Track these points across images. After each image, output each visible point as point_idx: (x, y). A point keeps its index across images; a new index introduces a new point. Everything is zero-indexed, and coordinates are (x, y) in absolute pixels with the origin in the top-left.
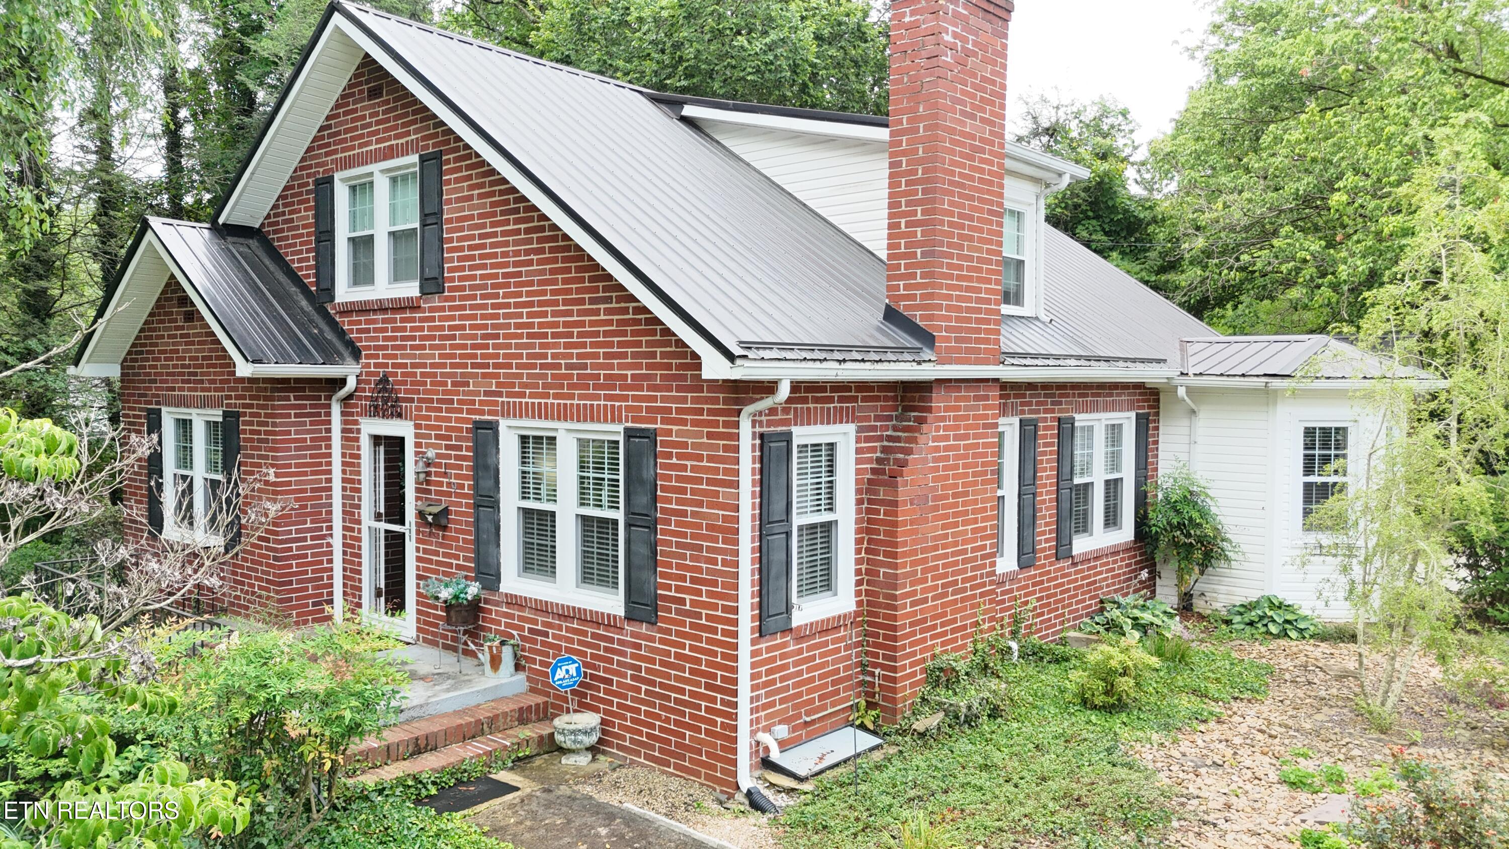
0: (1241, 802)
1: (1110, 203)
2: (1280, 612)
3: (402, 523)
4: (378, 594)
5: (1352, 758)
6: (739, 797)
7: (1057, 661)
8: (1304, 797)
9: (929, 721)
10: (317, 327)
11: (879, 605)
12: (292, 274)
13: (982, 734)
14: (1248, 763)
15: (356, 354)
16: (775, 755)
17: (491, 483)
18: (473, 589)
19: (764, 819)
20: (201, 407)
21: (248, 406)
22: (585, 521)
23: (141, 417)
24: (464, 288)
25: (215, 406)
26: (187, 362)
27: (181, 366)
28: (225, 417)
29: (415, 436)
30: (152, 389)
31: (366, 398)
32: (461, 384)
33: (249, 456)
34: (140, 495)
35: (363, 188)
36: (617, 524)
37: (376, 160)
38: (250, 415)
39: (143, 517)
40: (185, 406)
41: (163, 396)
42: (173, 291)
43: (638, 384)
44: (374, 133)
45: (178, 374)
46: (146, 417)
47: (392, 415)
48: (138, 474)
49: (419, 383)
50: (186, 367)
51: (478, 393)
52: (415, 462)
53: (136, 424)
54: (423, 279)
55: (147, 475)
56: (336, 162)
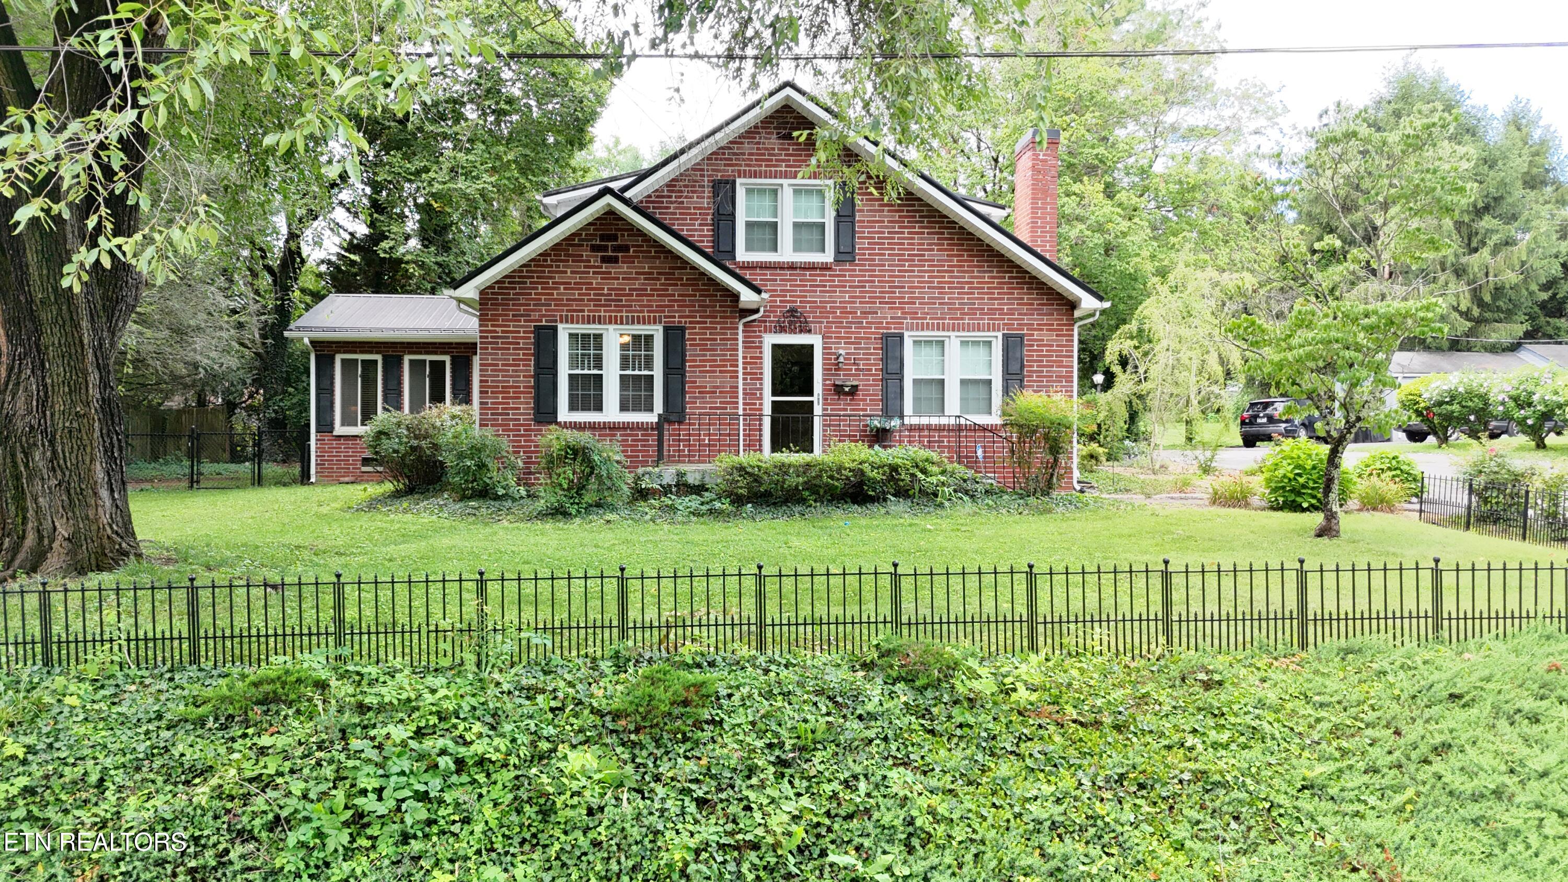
3: (811, 395)
6: (1075, 492)
17: (898, 366)
20: (627, 323)
21: (698, 323)
22: (964, 382)
23: (519, 332)
24: (874, 260)
25: (649, 323)
26: (606, 292)
27: (595, 295)
28: (666, 330)
29: (824, 343)
30: (541, 310)
31: (771, 322)
32: (869, 313)
33: (698, 355)
34: (514, 392)
35: (762, 192)
36: (989, 382)
37: (786, 177)
38: (700, 328)
39: (519, 409)
40: (600, 323)
41: (561, 316)
42: (583, 240)
43: (1011, 312)
44: (783, 161)
45: (589, 300)
46: (531, 332)
47: (801, 331)
48: (511, 376)
49: (829, 312)
50: (603, 295)
51: (886, 318)
52: (824, 359)
53: (508, 338)
54: (838, 252)
55: (530, 376)
56: (739, 171)
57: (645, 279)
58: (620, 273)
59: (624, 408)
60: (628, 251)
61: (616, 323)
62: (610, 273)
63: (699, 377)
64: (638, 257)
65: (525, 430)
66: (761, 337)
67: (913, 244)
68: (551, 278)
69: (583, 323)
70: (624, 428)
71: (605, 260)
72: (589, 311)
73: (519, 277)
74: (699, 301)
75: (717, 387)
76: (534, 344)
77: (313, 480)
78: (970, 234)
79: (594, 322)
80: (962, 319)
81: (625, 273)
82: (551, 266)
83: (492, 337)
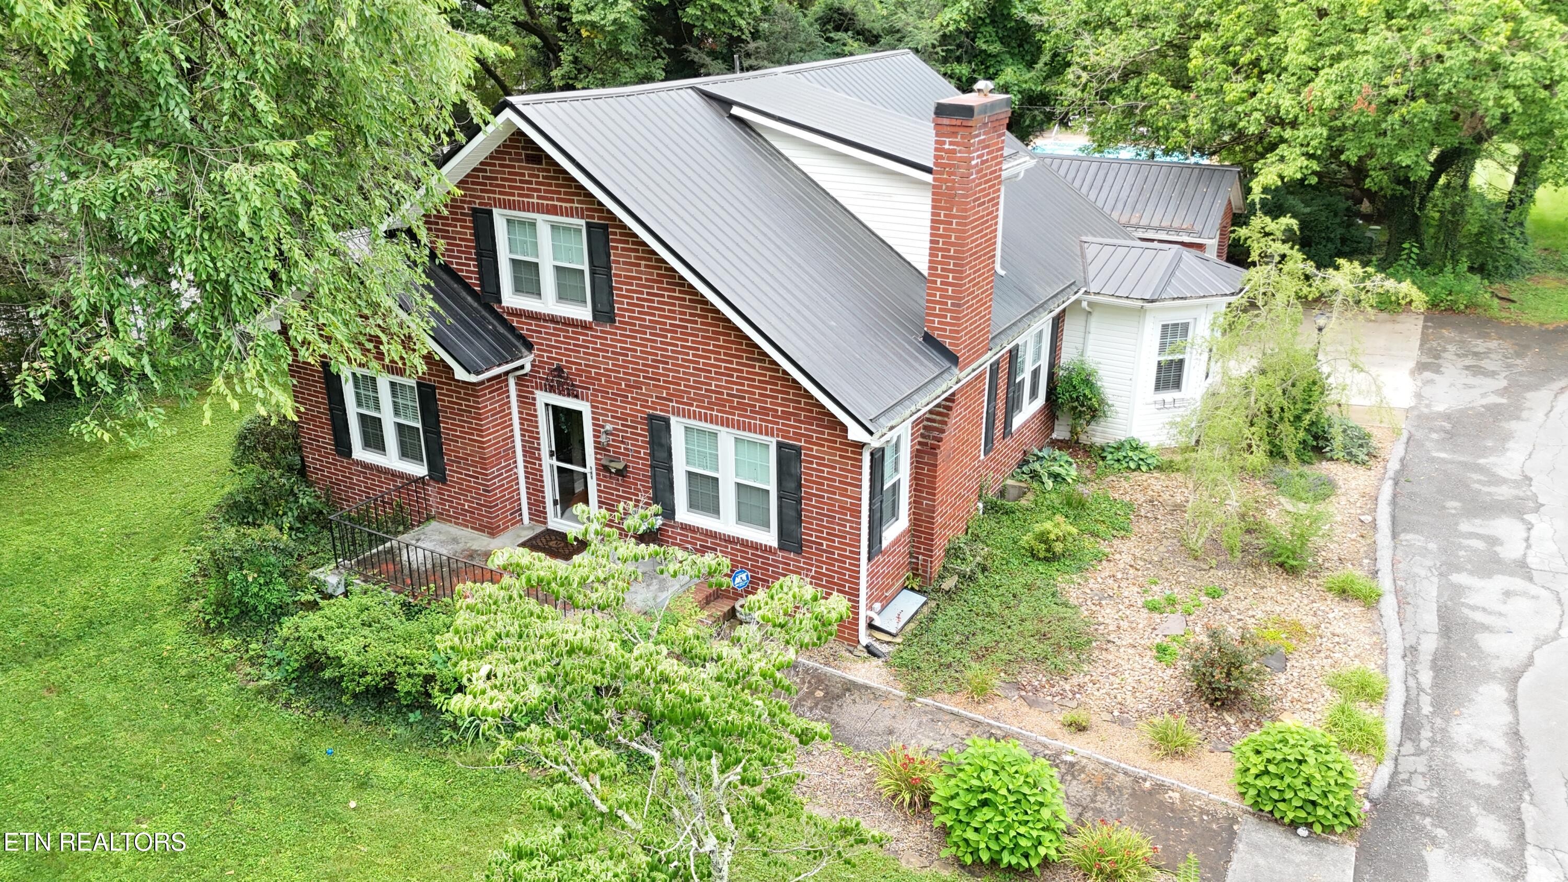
0: (1124, 624)
1: (1005, 12)
2: (1137, 452)
3: (585, 466)
4: (555, 503)
5: (1179, 583)
6: (860, 647)
7: (1007, 513)
8: (1156, 616)
9: (949, 583)
10: (490, 323)
11: (923, 521)
12: (460, 280)
13: (980, 586)
14: (1126, 594)
15: (529, 347)
16: (877, 623)
17: (665, 455)
18: (659, 522)
19: (880, 662)
21: (445, 384)
22: (739, 487)
24: (634, 325)
28: (419, 386)
29: (592, 412)
31: (540, 378)
32: (634, 387)
33: (449, 418)
34: (320, 422)
35: (521, 226)
36: (763, 491)
37: (539, 212)
38: (447, 390)
39: (325, 438)
43: (786, 416)
44: (534, 190)
47: (569, 395)
48: (315, 407)
49: (594, 379)
51: (651, 396)
52: (593, 430)
53: (307, 369)
54: (596, 309)
55: (327, 410)
56: (495, 200)
59: (401, 457)
63: (452, 441)
65: (333, 459)
66: (534, 393)
70: (401, 477)
75: (468, 455)
76: (324, 379)
80: (731, 414)
83: (297, 366)
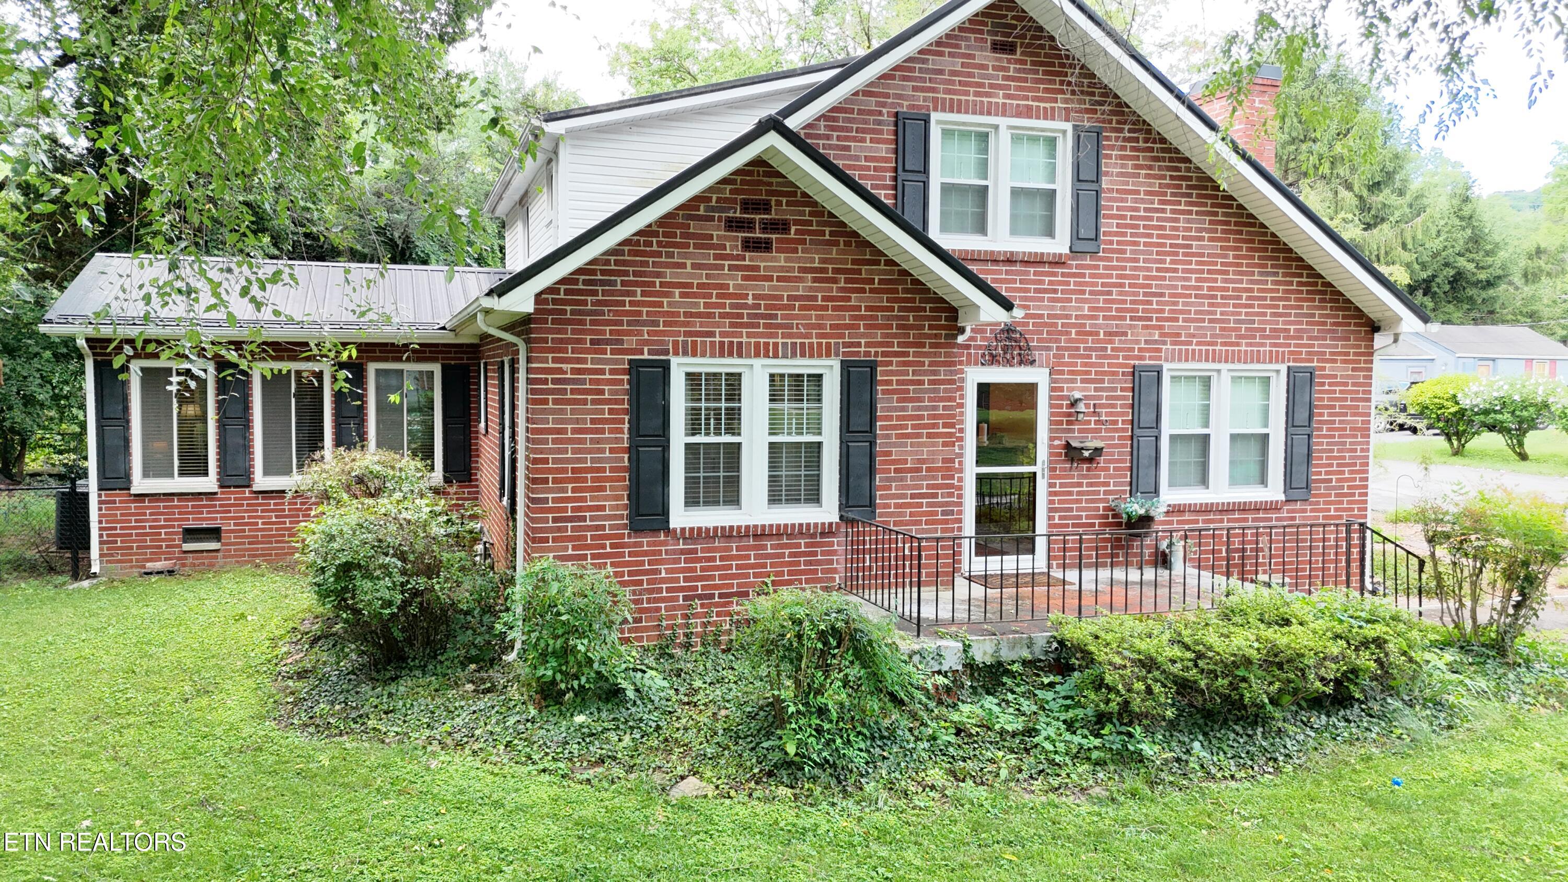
3: (1033, 464)
17: (1152, 416)
20: (785, 356)
21: (896, 354)
22: (1234, 438)
23: (602, 372)
24: (1124, 252)
25: (820, 356)
26: (750, 301)
27: (732, 306)
28: (846, 367)
29: (1053, 381)
30: (640, 333)
31: (980, 347)
32: (1116, 334)
33: (896, 409)
34: (594, 480)
35: (965, 135)
36: (1266, 437)
37: (1004, 114)
38: (899, 364)
39: (602, 508)
40: (740, 355)
41: (676, 343)
42: (713, 209)
43: (1299, 335)
44: (1000, 87)
45: (722, 316)
46: (623, 372)
47: (1021, 363)
48: (590, 451)
49: (1061, 333)
50: (745, 306)
51: (1137, 342)
52: (1051, 406)
53: (583, 382)
54: (1076, 236)
55: (623, 450)
56: (935, 100)
57: (815, 280)
58: (774, 269)
59: (774, 498)
60: (786, 230)
61: (767, 356)
62: (757, 268)
63: (895, 445)
64: (803, 242)
65: (613, 546)
66: (962, 372)
67: (1176, 229)
68: (658, 275)
69: (713, 355)
70: (779, 535)
71: (751, 245)
72: (722, 334)
73: (603, 272)
74: (898, 318)
75: (923, 461)
76: (629, 392)
77: (95, 569)
78: (1251, 216)
79: (731, 354)
80: (1238, 344)
81: (782, 269)
82: (659, 254)
83: (555, 381)
